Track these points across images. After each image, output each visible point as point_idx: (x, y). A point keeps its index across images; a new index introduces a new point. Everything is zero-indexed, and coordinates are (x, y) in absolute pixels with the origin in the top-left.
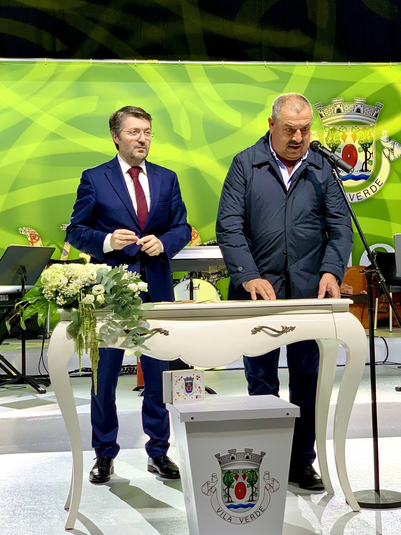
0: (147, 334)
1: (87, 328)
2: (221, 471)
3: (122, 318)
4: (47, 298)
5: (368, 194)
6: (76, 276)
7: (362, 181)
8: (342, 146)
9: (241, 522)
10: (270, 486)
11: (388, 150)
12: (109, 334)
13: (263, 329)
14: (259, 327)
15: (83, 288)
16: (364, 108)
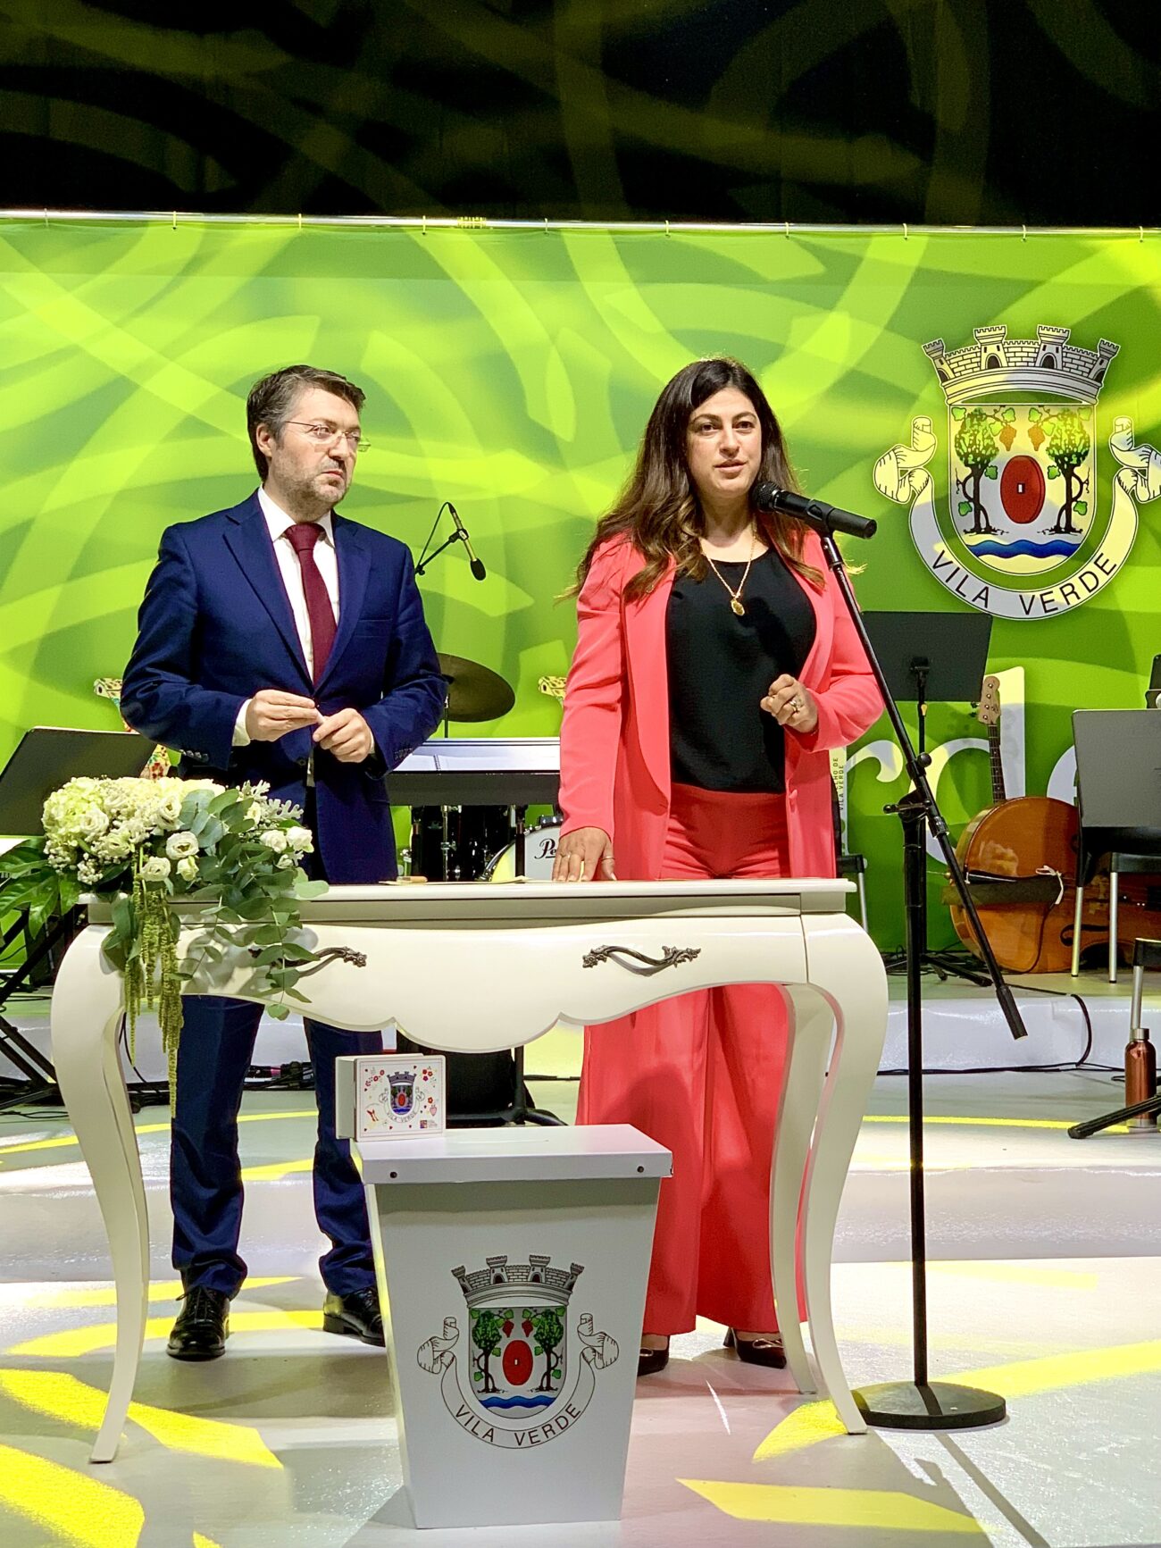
0: (309, 962)
1: (151, 945)
2: (467, 1310)
3: (243, 920)
4: (56, 866)
5: (1073, 595)
6: (130, 808)
7: (1055, 560)
8: (1002, 458)
9: (520, 1444)
10: (595, 1351)
11: (1131, 474)
12: (210, 960)
13: (615, 953)
14: (602, 949)
15: (146, 840)
16: (1064, 354)
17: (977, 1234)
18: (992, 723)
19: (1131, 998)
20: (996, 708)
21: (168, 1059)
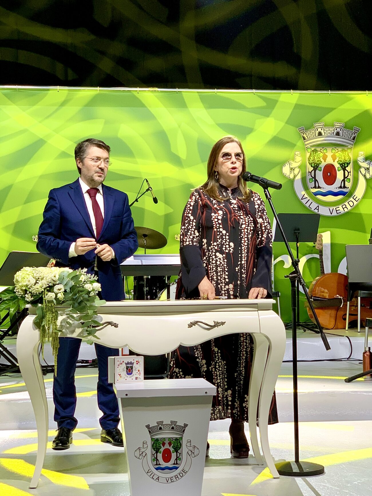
0: (98, 326)
1: (49, 321)
2: (151, 438)
3: (78, 313)
4: (18, 295)
5: (346, 208)
6: (42, 277)
7: (340, 197)
8: (323, 165)
9: (167, 482)
10: (192, 452)
11: (364, 169)
12: (68, 326)
13: (198, 323)
14: (194, 322)
15: (47, 287)
16: (343, 131)
17: (315, 413)
18: (320, 249)
19: (364, 337)
20: (321, 244)
21: (54, 358)
